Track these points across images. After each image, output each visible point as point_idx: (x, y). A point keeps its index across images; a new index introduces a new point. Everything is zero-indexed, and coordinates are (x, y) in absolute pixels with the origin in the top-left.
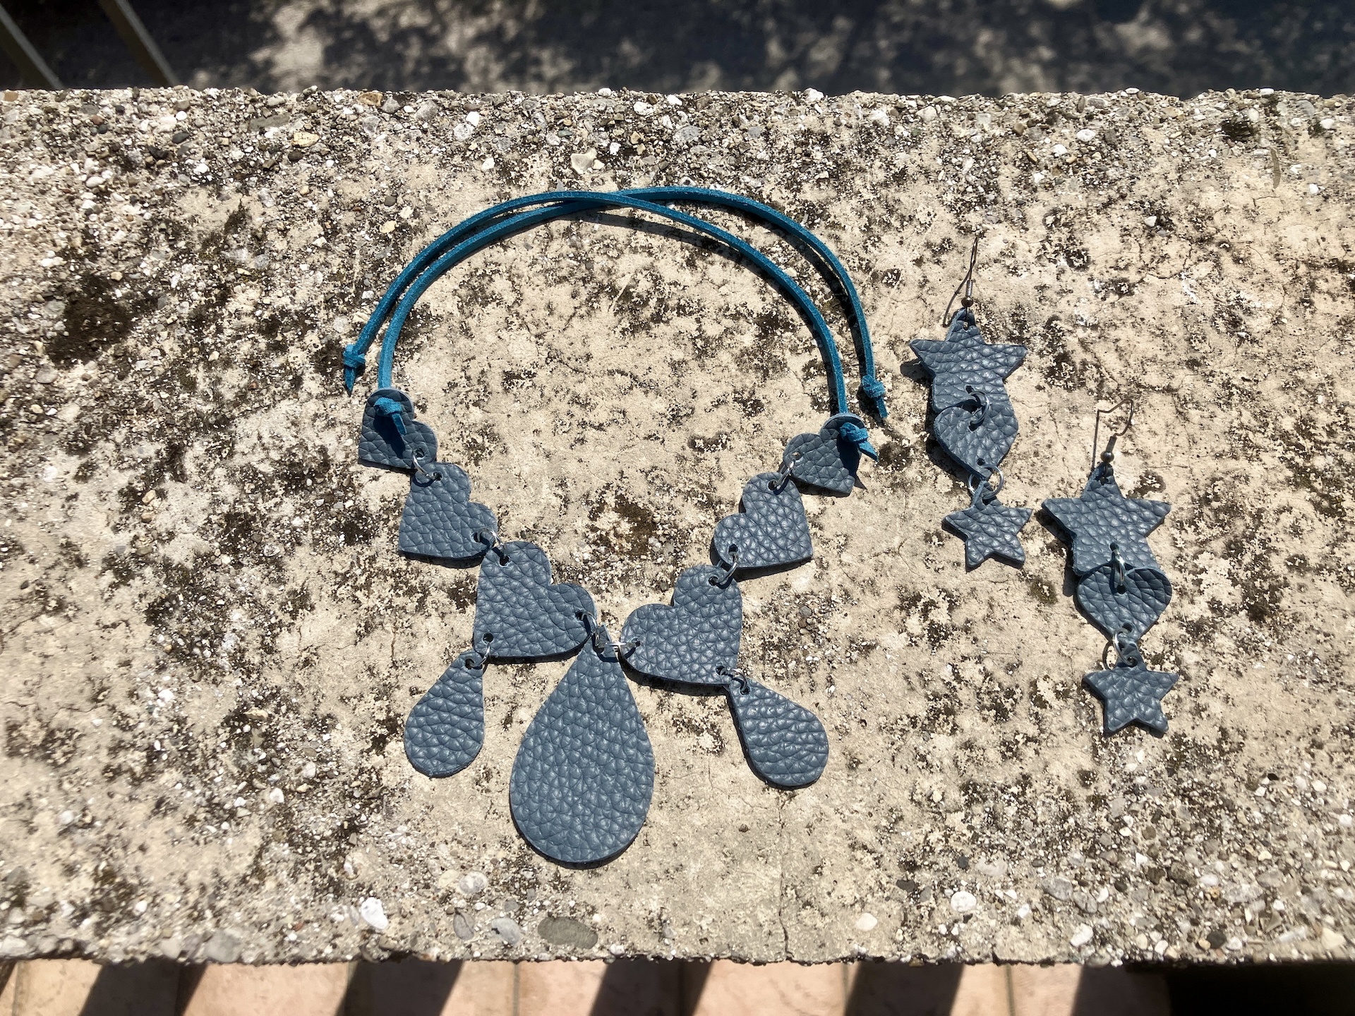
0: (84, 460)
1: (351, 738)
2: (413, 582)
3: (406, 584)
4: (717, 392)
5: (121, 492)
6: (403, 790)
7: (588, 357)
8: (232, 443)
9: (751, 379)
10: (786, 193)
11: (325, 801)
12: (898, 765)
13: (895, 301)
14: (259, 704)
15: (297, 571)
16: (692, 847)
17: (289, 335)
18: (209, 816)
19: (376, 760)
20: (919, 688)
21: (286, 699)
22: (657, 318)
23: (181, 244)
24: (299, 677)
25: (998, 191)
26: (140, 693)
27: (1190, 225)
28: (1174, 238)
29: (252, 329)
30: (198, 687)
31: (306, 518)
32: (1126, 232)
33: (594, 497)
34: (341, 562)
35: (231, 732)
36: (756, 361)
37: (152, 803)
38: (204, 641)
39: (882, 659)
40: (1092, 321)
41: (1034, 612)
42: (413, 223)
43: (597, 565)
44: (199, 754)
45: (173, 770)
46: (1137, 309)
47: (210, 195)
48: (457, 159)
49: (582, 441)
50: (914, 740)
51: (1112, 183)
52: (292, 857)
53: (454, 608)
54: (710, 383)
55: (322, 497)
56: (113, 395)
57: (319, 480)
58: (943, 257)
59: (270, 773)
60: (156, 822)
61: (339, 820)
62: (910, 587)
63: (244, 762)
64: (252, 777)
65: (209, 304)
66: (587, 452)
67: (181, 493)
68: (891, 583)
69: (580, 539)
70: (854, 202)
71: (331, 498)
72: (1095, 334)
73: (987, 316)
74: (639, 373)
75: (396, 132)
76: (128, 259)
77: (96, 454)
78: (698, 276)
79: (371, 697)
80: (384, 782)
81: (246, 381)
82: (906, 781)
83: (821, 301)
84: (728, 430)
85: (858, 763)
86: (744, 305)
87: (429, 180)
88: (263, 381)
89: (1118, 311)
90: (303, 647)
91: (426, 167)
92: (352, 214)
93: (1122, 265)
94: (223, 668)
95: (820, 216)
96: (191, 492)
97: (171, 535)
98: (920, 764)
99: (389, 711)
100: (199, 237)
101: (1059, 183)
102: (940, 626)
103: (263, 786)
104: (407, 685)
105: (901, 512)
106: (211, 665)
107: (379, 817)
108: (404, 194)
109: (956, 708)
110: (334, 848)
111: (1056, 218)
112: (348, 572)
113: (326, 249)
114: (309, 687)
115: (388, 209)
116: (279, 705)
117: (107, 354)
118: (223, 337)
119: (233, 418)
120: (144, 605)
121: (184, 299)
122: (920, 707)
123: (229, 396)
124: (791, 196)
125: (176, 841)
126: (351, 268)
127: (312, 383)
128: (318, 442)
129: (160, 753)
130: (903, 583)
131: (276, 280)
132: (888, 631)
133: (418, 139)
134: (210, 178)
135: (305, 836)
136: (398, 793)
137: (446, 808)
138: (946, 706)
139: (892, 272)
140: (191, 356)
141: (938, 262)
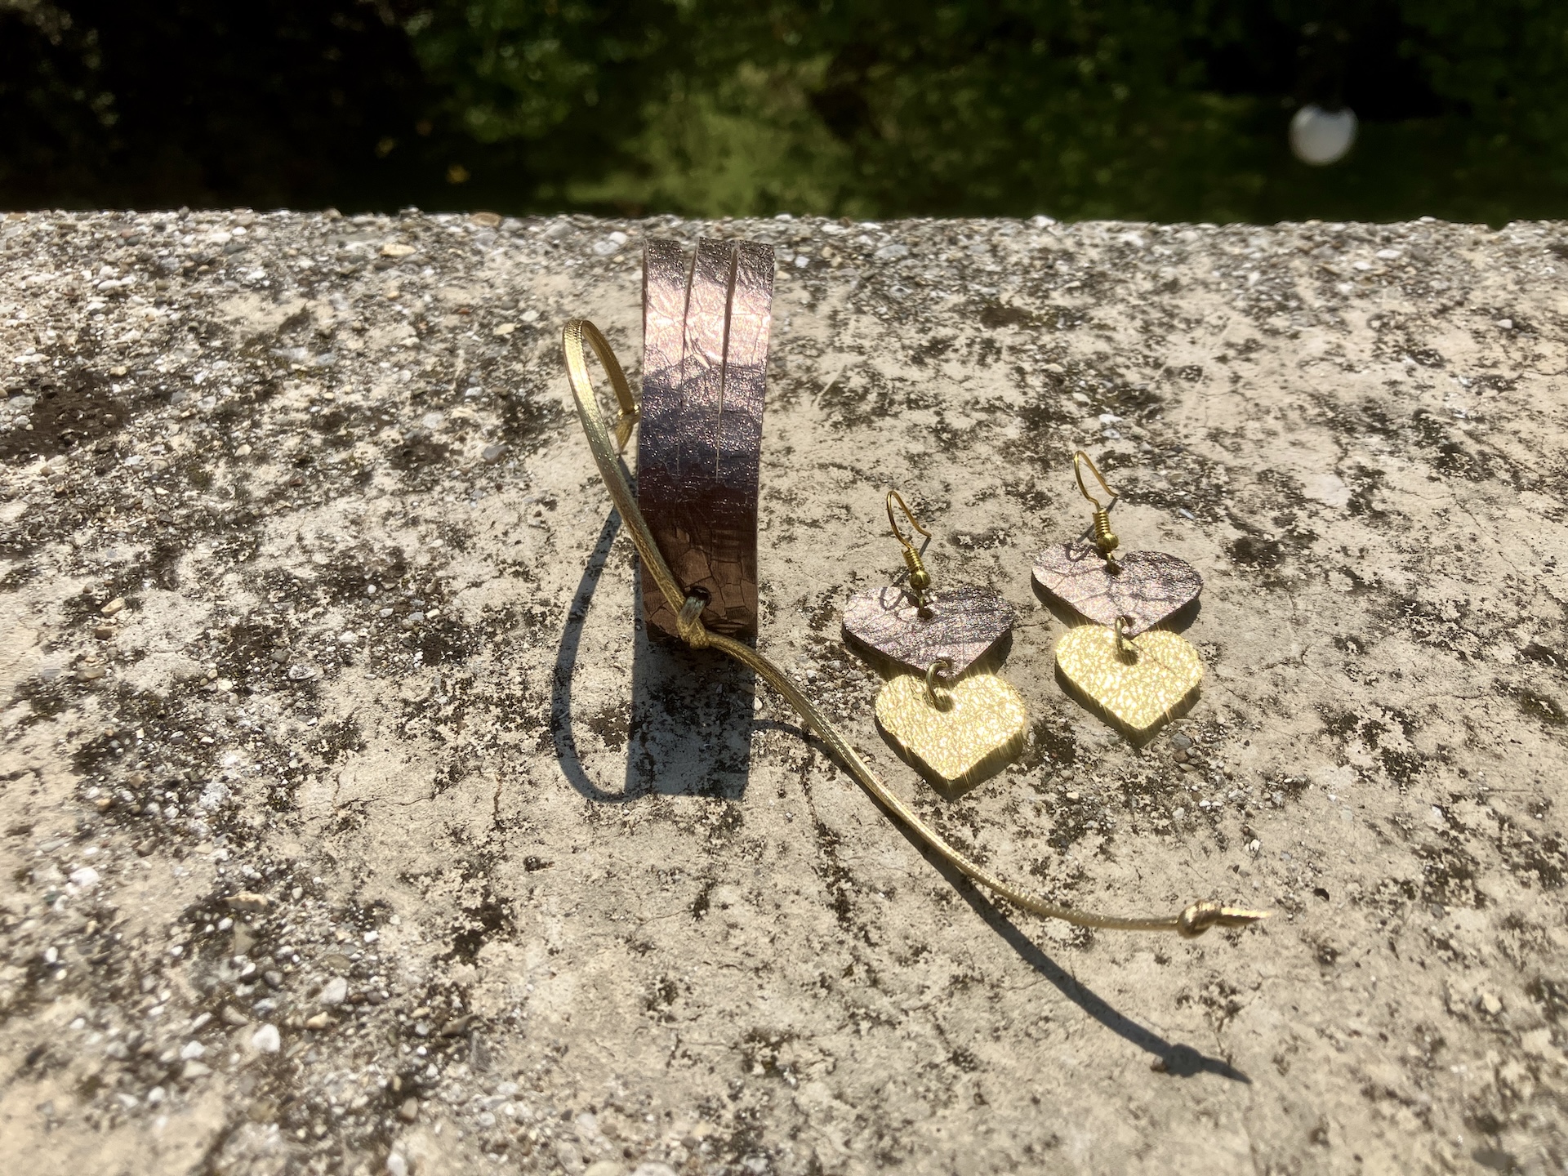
0: (18, 565)
1: (416, 938)
2: (533, 712)
3: (522, 715)
4: (981, 484)
5: (69, 603)
6: (510, 1021)
7: (789, 450)
8: (257, 544)
9: (1026, 472)
10: (1029, 300)
11: (358, 1042)
12: (1404, 957)
13: (1203, 396)
14: (253, 885)
15: (340, 699)
16: (1069, 1103)
17: (357, 431)
18: (128, 1077)
19: (462, 972)
20: (1398, 841)
21: (303, 878)
22: (881, 412)
23: (217, 343)
24: (328, 846)
25: (1300, 299)
26: (37, 874)
27: (1557, 329)
28: (1542, 340)
29: (302, 424)
30: (146, 863)
31: (364, 632)
32: (1477, 334)
33: (814, 602)
34: (416, 687)
35: (194, 930)
36: (1028, 453)
37: (19, 1056)
38: (169, 794)
39: (1323, 803)
40: (1472, 414)
41: (1539, 735)
42: (540, 325)
43: (830, 685)
44: (128, 966)
45: (73, 997)
46: (1527, 403)
47: (263, 300)
48: (598, 271)
49: (791, 539)
50: (1416, 916)
51: (1440, 293)
52: (285, 1148)
53: (601, 745)
54: (967, 476)
55: (390, 606)
56: (83, 492)
57: (387, 586)
58: (1253, 356)
59: (258, 996)
60: (20, 1087)
61: (384, 1075)
62: (1335, 706)
63: (211, 981)
64: (222, 1005)
65: (243, 401)
66: (798, 551)
67: (166, 603)
68: (1303, 699)
69: (798, 652)
70: (1121, 307)
71: (406, 607)
72: (1481, 426)
73: (1334, 408)
74: (864, 466)
75: (517, 247)
76: (138, 356)
77: (40, 558)
78: (931, 372)
79: (456, 875)
80: (475, 1008)
81: (287, 478)
82: (1428, 981)
83: (1103, 394)
84: (1004, 525)
85: (1334, 954)
86: (1000, 398)
87: (561, 288)
88: (311, 476)
89: (1503, 405)
90: (340, 801)
91: (557, 278)
92: (456, 317)
93: (1487, 363)
94: (195, 833)
95: (1081, 318)
96: (182, 601)
97: (139, 655)
98: (1444, 954)
99: (487, 894)
100: (242, 337)
101: (1375, 292)
102: (1400, 756)
103: (243, 1019)
104: (521, 855)
105: (1289, 614)
106: (175, 830)
107: (463, 1069)
108: (527, 300)
109: (1471, 867)
110: (370, 1129)
111: (1383, 323)
112: (426, 700)
113: (417, 348)
114: (346, 860)
115: (503, 312)
116: (290, 887)
117: (85, 452)
118: (260, 432)
119: (262, 516)
120: (75, 746)
121: (210, 394)
122: (1411, 869)
123: (260, 493)
124: (1038, 302)
125: (53, 1123)
126: (452, 365)
127: (386, 479)
128: (389, 543)
129: (54, 967)
130: (1323, 701)
131: (344, 378)
132: (1319, 764)
133: (547, 253)
134: (267, 283)
135: (314, 1109)
136: (500, 1028)
137: (592, 1050)
138: (1452, 865)
139: (1191, 368)
140: (211, 450)
141: (1248, 360)
